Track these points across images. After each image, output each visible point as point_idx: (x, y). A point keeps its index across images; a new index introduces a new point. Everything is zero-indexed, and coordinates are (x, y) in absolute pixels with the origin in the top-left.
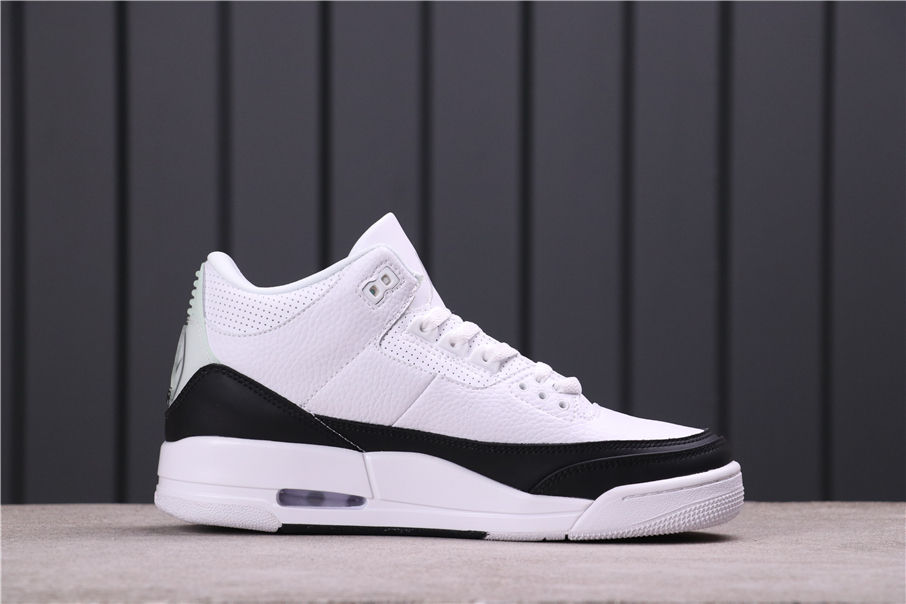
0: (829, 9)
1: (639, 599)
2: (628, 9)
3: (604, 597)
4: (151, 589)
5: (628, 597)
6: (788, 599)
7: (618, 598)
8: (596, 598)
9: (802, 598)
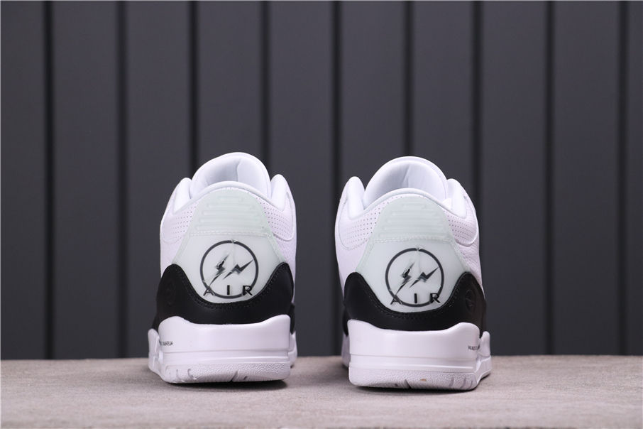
0: (550, 6)
1: (397, 426)
2: (409, 7)
3: (372, 425)
4: (50, 421)
5: (389, 425)
6: (502, 425)
7: (382, 424)
8: (367, 425)
9: (511, 425)
